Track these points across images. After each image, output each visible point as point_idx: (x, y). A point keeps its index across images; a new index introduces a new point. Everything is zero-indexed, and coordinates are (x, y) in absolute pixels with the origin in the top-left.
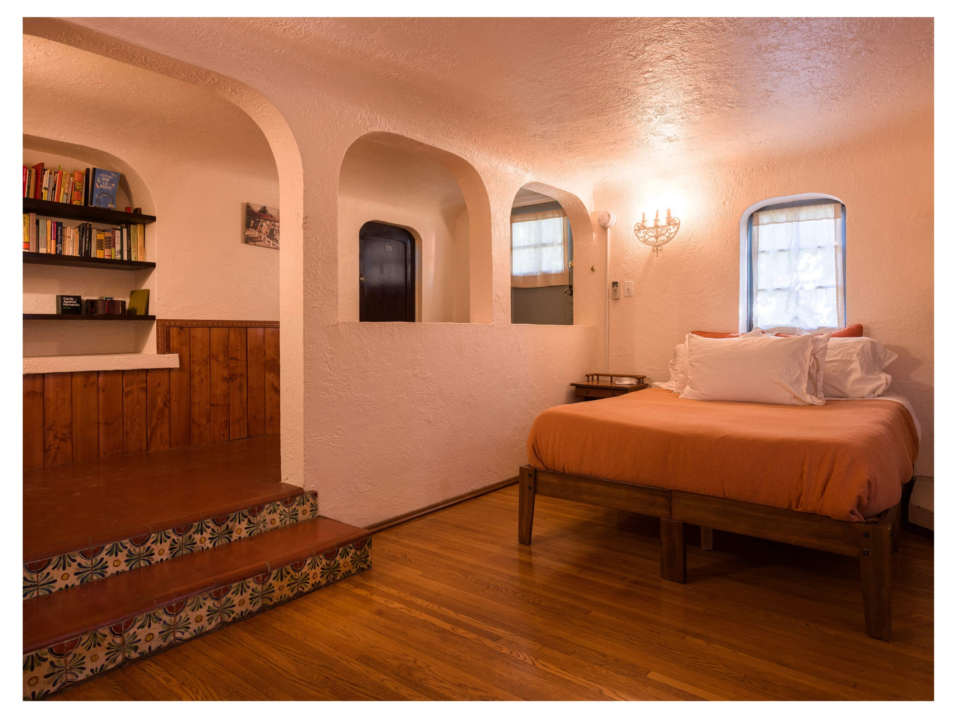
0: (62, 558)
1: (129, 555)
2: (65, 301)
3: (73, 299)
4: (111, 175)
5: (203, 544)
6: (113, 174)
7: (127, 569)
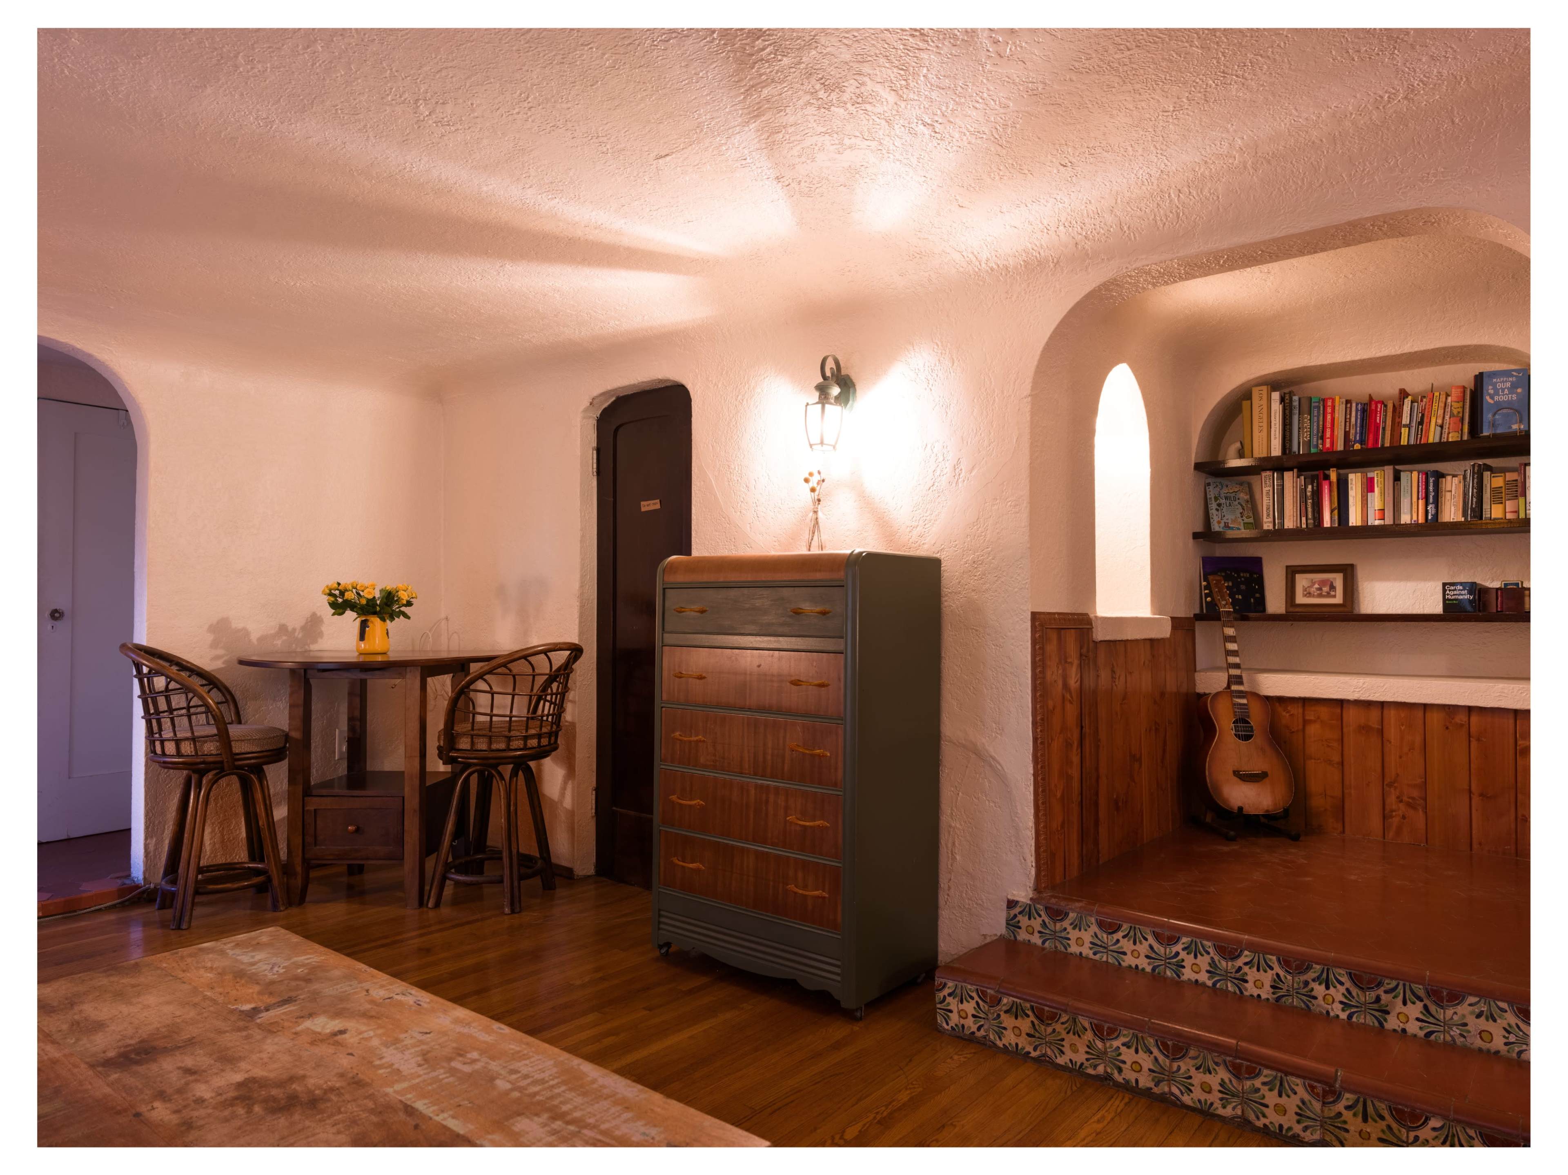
0: (1133, 929)
1: (1212, 965)
2: (1448, 592)
3: (1461, 588)
4: (1512, 376)
5: (1329, 1007)
6: (1514, 373)
7: (1210, 983)
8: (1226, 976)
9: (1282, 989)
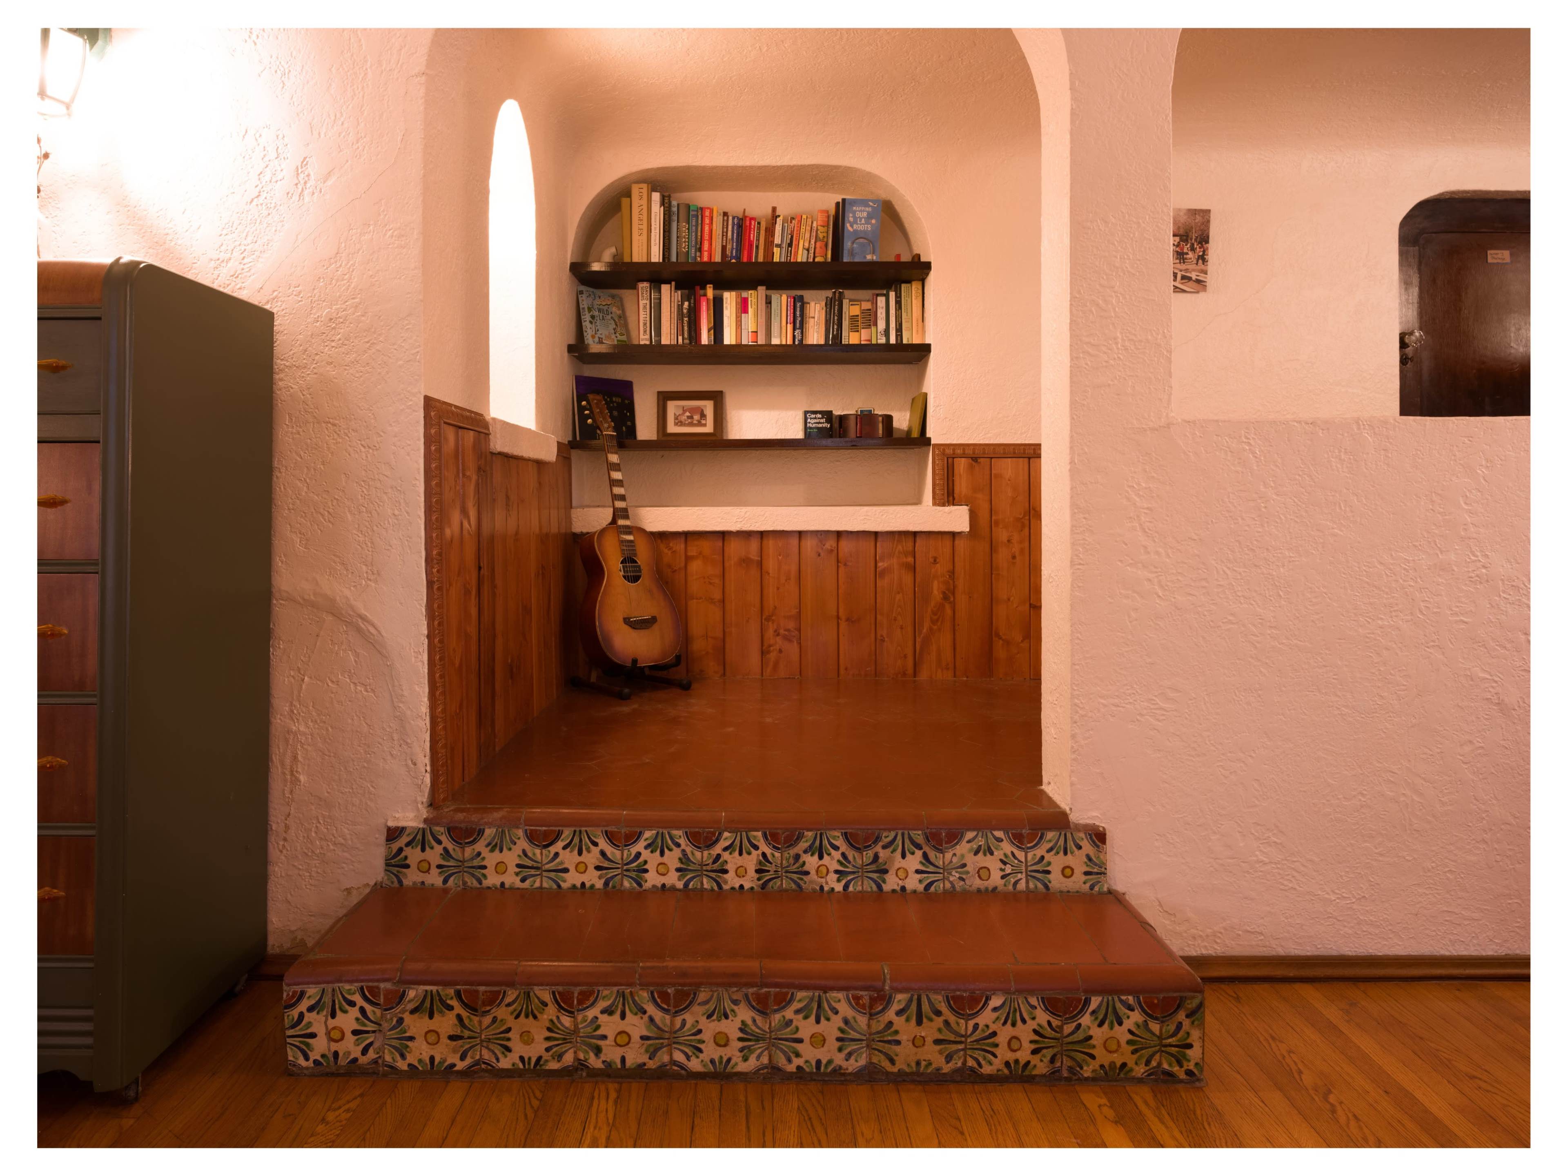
1: (684, 860)
2: (809, 421)
3: (820, 416)
4: (869, 206)
5: (823, 880)
6: (871, 204)
7: (680, 885)
8: (701, 870)
9: (768, 871)
